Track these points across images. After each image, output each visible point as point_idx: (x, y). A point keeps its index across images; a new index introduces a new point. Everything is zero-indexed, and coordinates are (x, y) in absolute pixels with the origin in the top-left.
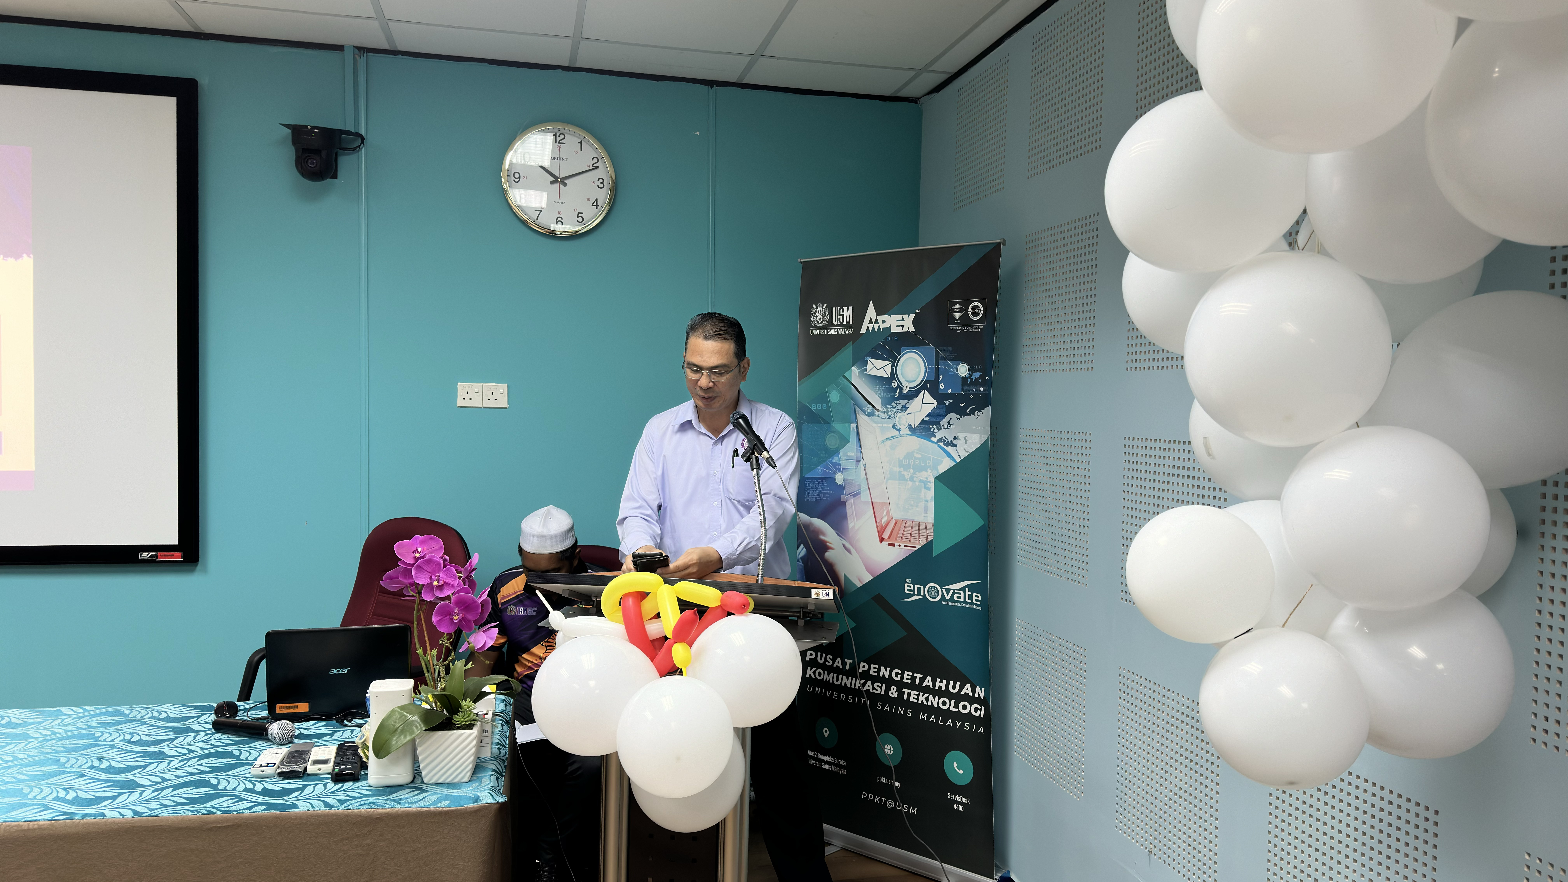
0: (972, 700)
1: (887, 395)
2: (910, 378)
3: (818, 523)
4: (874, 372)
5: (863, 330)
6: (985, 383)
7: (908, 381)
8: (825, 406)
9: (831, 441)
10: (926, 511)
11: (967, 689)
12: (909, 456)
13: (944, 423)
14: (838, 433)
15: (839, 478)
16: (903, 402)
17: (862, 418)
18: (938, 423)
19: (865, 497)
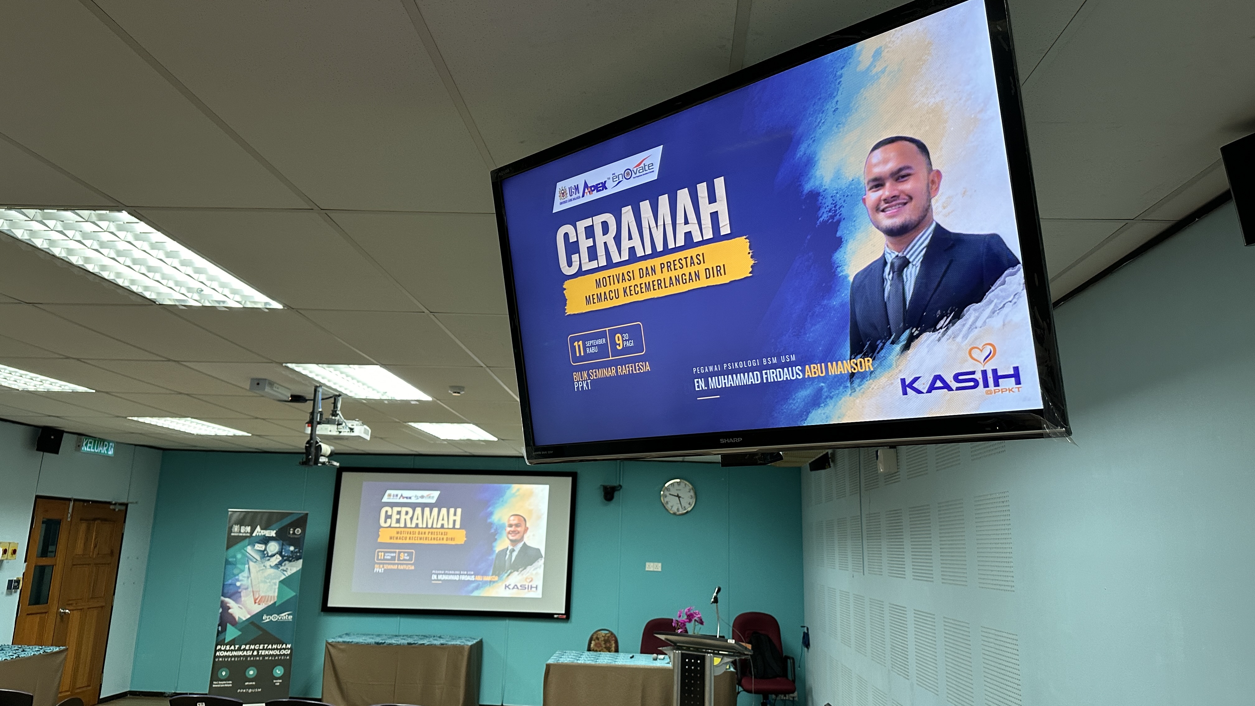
0: (285, 649)
1: (263, 556)
2: (272, 550)
3: (227, 600)
4: (258, 549)
5: (254, 535)
6: (299, 552)
7: (271, 551)
8: (234, 559)
9: (236, 571)
10: (274, 592)
11: (284, 646)
12: (269, 575)
13: (283, 564)
14: (239, 568)
15: (238, 584)
16: (268, 558)
17: (251, 563)
18: (281, 565)
19: (250, 589)
